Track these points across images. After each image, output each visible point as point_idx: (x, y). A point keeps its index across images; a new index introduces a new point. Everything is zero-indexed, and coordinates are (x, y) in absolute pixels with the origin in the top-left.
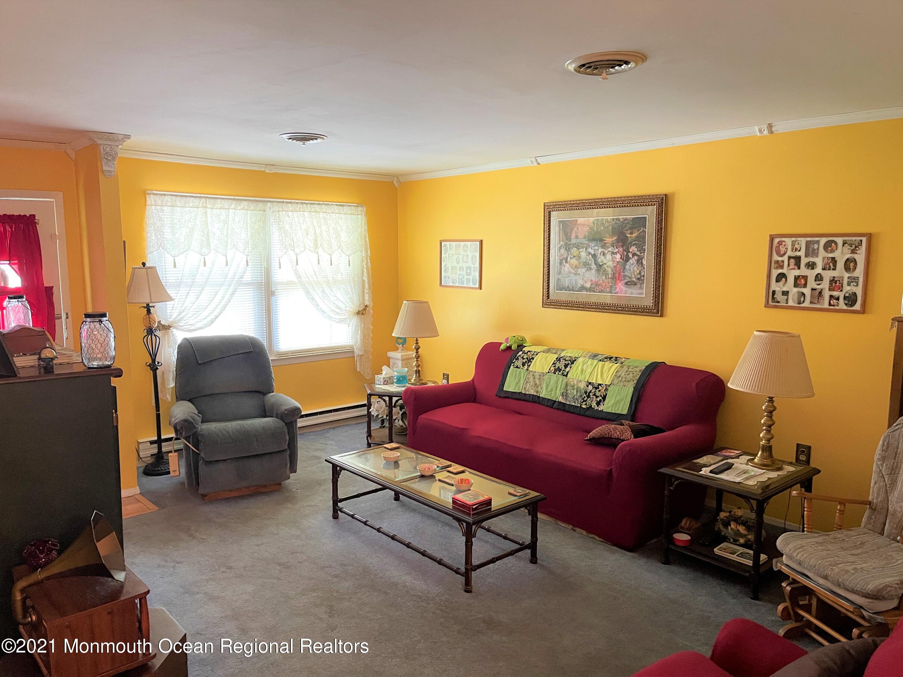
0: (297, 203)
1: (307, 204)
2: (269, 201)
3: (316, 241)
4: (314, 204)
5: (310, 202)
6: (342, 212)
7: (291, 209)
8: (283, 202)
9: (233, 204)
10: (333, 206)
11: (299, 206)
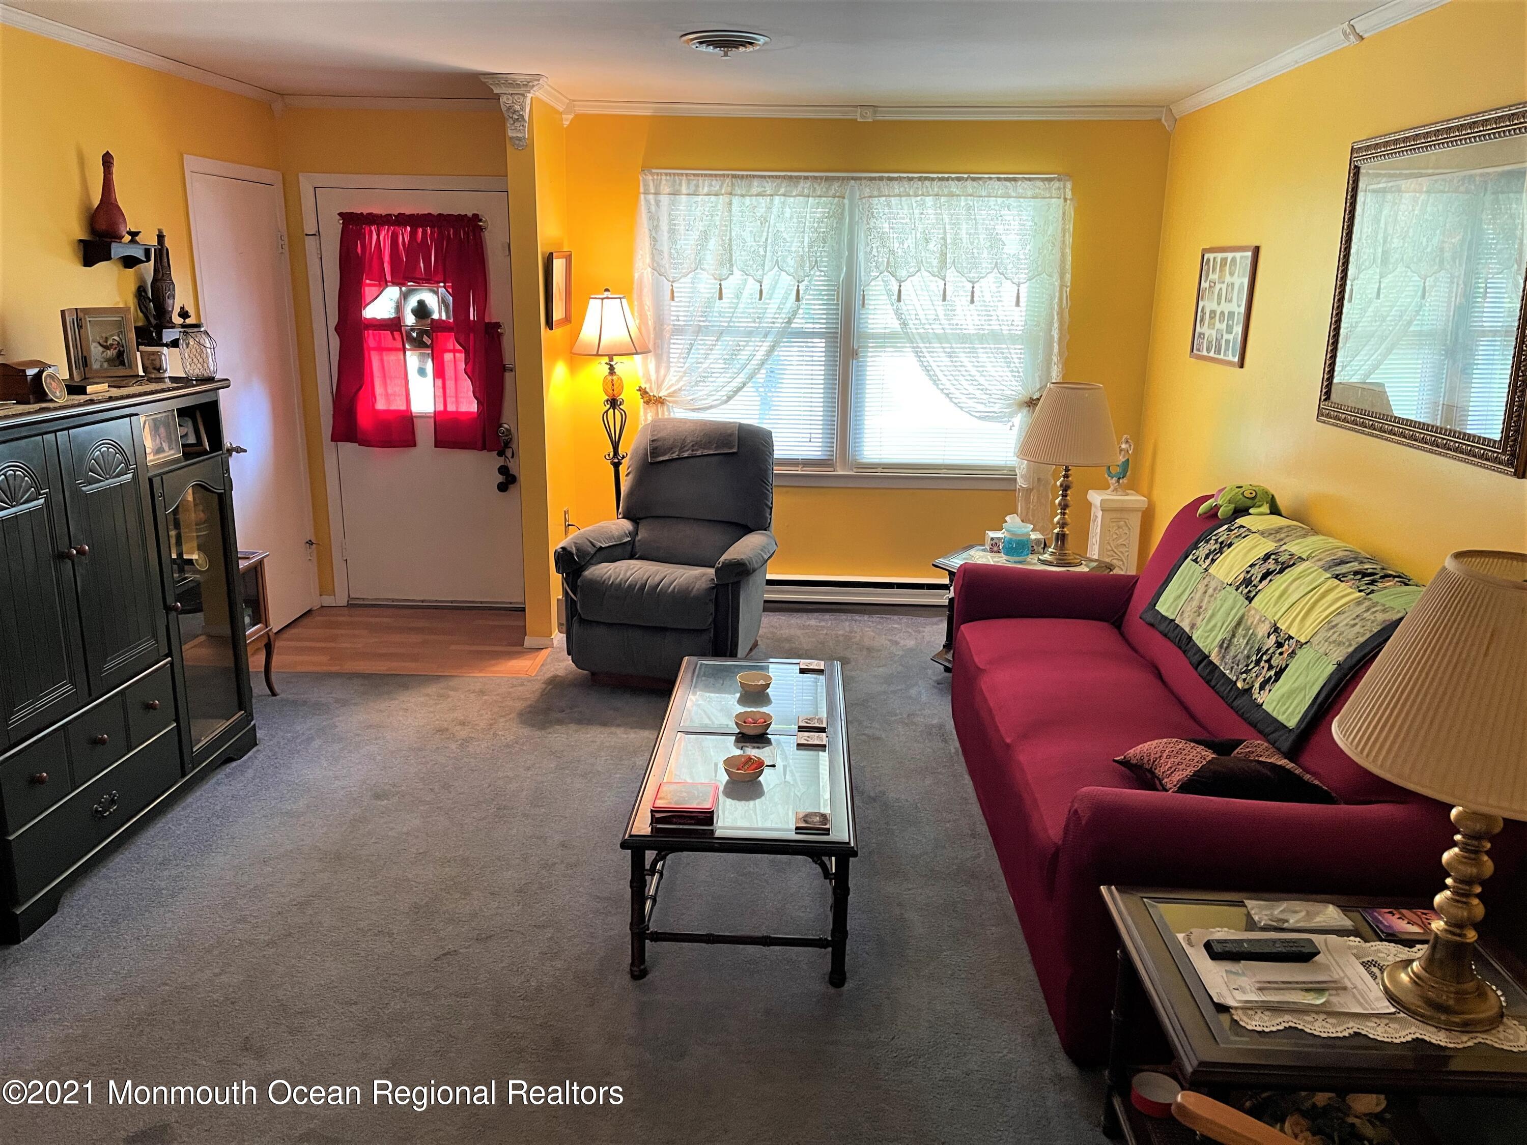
0: (911, 179)
1: (933, 179)
2: (853, 178)
3: (943, 255)
4: (947, 179)
5: (940, 176)
6: (1013, 194)
7: (897, 191)
8: (881, 179)
9: (783, 185)
10: (992, 182)
11: (915, 186)
